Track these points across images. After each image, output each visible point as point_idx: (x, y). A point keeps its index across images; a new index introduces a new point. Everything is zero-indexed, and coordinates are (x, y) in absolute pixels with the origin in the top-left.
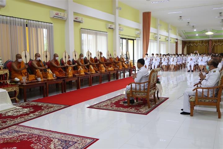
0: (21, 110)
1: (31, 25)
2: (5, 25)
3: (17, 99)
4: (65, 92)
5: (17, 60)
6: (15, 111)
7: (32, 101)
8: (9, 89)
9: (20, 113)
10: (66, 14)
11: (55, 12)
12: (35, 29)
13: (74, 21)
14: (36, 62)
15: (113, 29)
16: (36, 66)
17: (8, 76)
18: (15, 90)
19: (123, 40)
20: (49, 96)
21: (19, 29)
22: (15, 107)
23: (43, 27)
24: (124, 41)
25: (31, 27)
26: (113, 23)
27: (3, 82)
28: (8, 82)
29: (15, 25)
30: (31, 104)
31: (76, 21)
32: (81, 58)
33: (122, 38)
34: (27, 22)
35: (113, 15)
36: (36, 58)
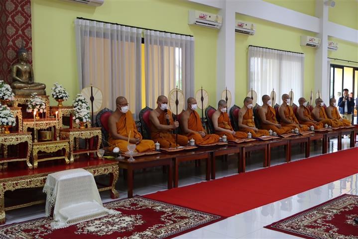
0: (117, 220)
1: (151, 40)
2: (103, 39)
3: (114, 191)
4: (213, 177)
5: (119, 109)
6: (105, 220)
7: (144, 198)
8: (99, 169)
9: (114, 228)
10: (220, 17)
11: (198, 13)
12: (160, 47)
13: (236, 31)
14: (158, 113)
15: (314, 46)
16: (157, 121)
17: (100, 141)
18: (110, 171)
19: (335, 69)
20: (179, 187)
21: (129, 48)
22: (106, 210)
23: (174, 44)
24: (338, 71)
25: (151, 44)
26: (315, 34)
27: (90, 153)
28: (100, 153)
29: (121, 40)
30: (141, 204)
31: (241, 32)
32: (248, 106)
33: (334, 66)
34: (143, 33)
35: (317, 18)
36: (159, 106)
